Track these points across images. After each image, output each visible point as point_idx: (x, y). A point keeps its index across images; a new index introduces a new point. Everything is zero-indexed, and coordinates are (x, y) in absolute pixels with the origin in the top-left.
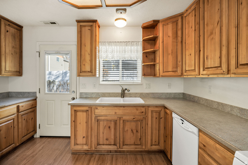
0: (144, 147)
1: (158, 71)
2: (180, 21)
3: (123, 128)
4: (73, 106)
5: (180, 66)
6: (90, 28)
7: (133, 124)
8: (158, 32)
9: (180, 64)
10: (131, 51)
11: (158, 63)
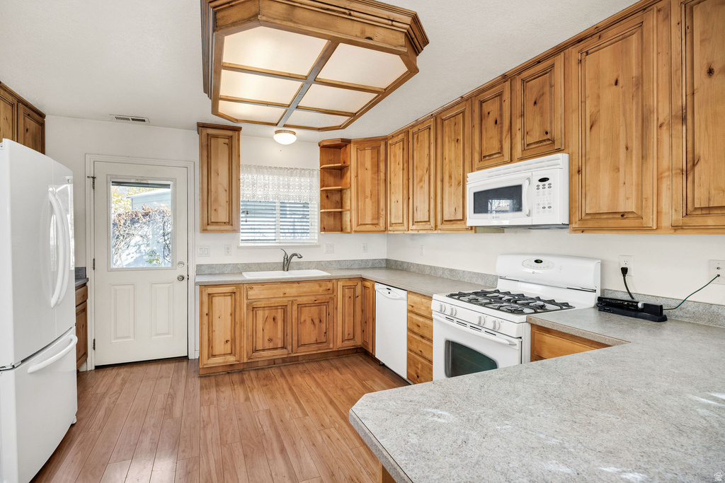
0: (331, 346)
1: (348, 223)
2: (382, 148)
3: (298, 319)
4: (204, 286)
5: (384, 217)
6: (227, 141)
7: (314, 310)
8: (349, 159)
9: (383, 213)
10: (300, 186)
11: (348, 210)
